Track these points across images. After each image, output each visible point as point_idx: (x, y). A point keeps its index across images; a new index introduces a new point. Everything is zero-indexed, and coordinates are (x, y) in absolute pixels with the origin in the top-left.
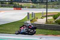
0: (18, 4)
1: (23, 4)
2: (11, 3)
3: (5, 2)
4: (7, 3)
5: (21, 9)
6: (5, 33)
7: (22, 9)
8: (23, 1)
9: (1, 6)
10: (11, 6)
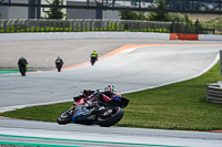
0: (187, 19)
1: (203, 20)
2: (160, 15)
3: (138, 13)
4: (146, 14)
5: (197, 39)
6: (136, 126)
7: (200, 36)
8: (203, 9)
9: (123, 26)
10: (161, 26)
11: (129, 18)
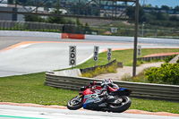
0: (78, 22)
2: (57, 19)
10: (54, 27)
11: (31, 20)
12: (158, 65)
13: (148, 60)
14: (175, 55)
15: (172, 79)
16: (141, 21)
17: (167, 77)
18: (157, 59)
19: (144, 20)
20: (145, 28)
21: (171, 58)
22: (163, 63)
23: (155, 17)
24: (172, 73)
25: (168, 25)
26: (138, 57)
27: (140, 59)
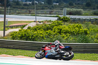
12: (17, 30)
13: (12, 27)
14: (26, 25)
15: (25, 38)
16: (8, 6)
17: (22, 37)
18: (17, 27)
19: (9, 5)
20: (10, 10)
21: (24, 26)
22: (20, 29)
23: (15, 4)
24: (25, 35)
25: (23, 8)
26: (6, 26)
27: (7, 27)
